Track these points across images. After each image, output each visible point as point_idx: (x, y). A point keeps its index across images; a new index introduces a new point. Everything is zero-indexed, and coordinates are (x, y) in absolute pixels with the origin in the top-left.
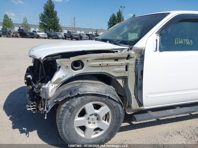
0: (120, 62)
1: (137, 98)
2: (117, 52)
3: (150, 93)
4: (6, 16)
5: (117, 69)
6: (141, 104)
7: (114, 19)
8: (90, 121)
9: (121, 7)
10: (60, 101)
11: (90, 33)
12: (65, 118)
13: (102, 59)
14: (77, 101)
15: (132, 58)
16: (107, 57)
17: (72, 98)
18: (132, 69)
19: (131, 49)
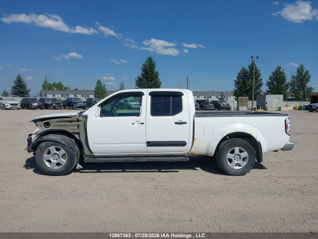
0: (73, 123)
3: (95, 144)
4: (99, 82)
5: (71, 128)
7: (245, 76)
15: (81, 121)
18: (82, 128)
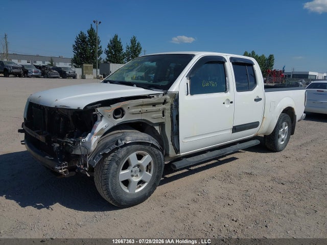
0: (157, 108)
1: (173, 145)
2: (153, 97)
3: (186, 138)
5: (154, 115)
6: (177, 150)
7: (83, 41)
8: (133, 173)
9: (95, 22)
10: (107, 152)
11: (39, 63)
12: (111, 171)
13: (142, 105)
14: (123, 152)
15: (168, 102)
16: (146, 103)
17: (117, 149)
18: (168, 114)
19: (166, 93)
